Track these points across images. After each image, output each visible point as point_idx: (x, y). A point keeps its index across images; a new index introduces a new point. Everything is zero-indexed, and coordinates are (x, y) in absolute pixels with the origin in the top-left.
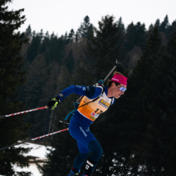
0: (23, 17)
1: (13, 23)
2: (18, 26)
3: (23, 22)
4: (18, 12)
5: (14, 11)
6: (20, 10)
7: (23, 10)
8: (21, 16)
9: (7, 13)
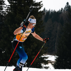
0: (42, 4)
1: (38, 7)
2: (40, 8)
3: (42, 6)
4: (40, 3)
5: (38, 2)
6: (41, 2)
7: (42, 2)
8: (41, 4)
9: (35, 3)
